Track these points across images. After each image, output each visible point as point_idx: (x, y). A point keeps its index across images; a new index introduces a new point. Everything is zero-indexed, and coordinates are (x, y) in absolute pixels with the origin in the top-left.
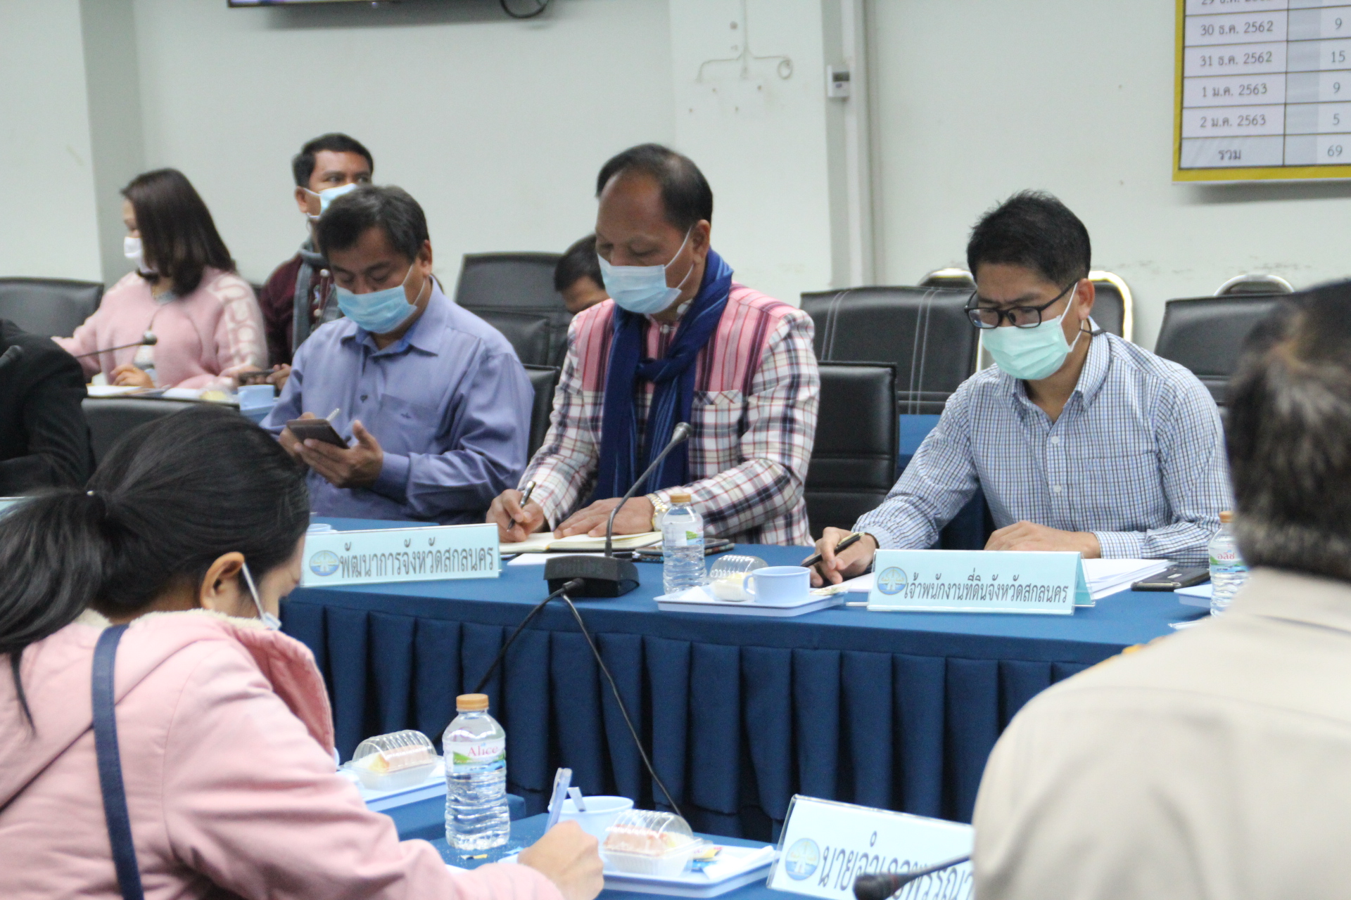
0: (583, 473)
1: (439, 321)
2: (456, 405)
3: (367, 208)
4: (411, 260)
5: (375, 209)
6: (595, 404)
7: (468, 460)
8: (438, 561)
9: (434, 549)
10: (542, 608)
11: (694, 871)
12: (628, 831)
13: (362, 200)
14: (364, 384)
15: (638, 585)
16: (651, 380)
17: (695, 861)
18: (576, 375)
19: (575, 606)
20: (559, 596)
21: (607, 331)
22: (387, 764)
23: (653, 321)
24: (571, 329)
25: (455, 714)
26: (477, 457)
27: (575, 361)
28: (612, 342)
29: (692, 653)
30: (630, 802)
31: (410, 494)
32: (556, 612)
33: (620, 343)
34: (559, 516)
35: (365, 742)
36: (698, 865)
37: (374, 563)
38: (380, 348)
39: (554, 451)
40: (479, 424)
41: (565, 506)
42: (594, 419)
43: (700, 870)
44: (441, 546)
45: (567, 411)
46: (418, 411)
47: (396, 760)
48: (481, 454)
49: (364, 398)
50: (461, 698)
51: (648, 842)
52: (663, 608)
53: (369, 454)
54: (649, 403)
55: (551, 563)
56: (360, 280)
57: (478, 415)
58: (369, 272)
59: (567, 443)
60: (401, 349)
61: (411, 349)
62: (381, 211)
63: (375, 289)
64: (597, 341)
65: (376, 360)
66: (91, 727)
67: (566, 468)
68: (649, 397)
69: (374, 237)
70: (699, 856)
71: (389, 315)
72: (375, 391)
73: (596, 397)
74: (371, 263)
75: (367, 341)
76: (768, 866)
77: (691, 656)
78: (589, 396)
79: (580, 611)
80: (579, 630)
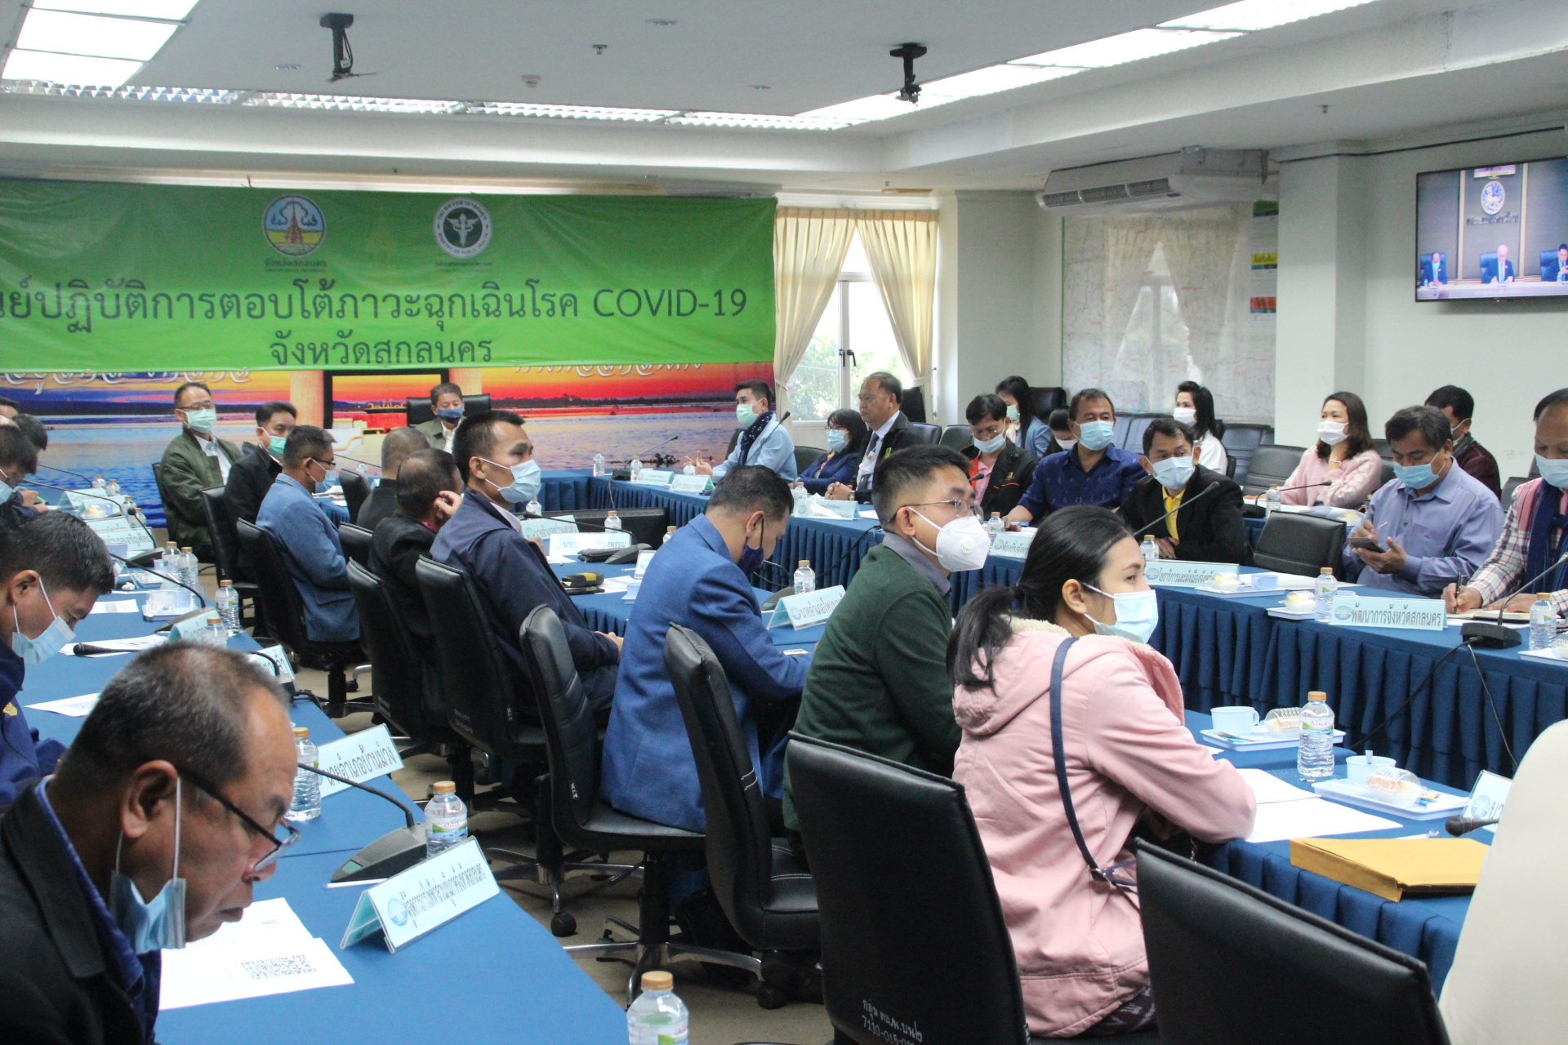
0: (1512, 575)
1: (1454, 483)
2: (1457, 531)
3: (1415, 418)
4: (1438, 449)
5: (1419, 420)
6: (1525, 538)
7: (1457, 563)
8: (1408, 618)
9: (1406, 611)
10: (1455, 651)
11: (1421, 804)
12: (1381, 777)
13: (1412, 413)
14: (1407, 516)
15: (1520, 643)
16: (1561, 527)
17: (1422, 799)
18: (1514, 520)
19: (1473, 651)
20: (1466, 645)
21: (1536, 495)
22: (1281, 724)
23: (1565, 493)
24: (1514, 494)
25: (1307, 702)
26: (1463, 562)
27: (1515, 513)
28: (1538, 503)
29: (1538, 687)
30: (1394, 762)
31: (1421, 579)
32: (1463, 653)
33: (1542, 504)
34: (1493, 598)
35: (1272, 711)
36: (1422, 802)
37: (1371, 616)
38: (1418, 496)
39: (1494, 561)
40: (1468, 542)
41: (1497, 593)
42: (1524, 547)
43: (1425, 805)
44: (1410, 610)
45: (1508, 539)
46: (1434, 534)
47: (1287, 723)
48: (1466, 560)
49: (1406, 524)
50: (1311, 693)
51: (1391, 785)
52: (1523, 658)
53: (1396, 555)
54: (1558, 540)
55: (1465, 625)
56: (1405, 459)
57: (1466, 538)
58: (1410, 455)
59: (1504, 558)
60: (1430, 498)
61: (1435, 498)
62: (1422, 421)
63: (1414, 465)
64: (1529, 502)
65: (1415, 503)
66: (1048, 690)
67: (1501, 571)
68: (1559, 536)
69: (1416, 435)
70: (1424, 797)
71: (1421, 479)
72: (1411, 520)
73: (1526, 535)
74: (1413, 450)
75: (1410, 492)
76: (1462, 808)
77: (1538, 689)
78: (1521, 533)
79: (1476, 655)
80: (1473, 665)
